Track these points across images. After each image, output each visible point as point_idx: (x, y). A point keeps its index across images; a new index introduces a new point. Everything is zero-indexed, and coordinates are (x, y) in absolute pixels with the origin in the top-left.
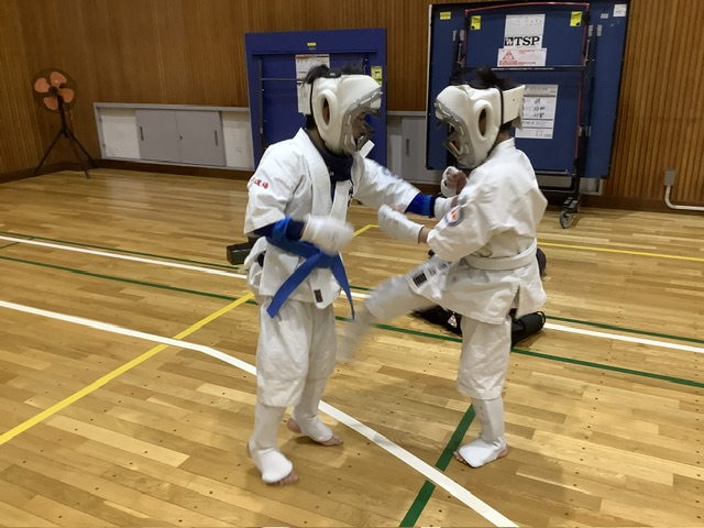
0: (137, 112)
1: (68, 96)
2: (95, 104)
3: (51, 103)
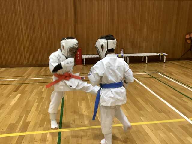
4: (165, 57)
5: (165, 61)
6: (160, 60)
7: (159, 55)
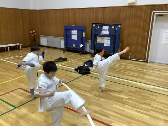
0: (47, 37)
1: (35, 34)
2: (40, 35)
3: (32, 35)
4: (20, 46)
5: (21, 49)
6: (17, 48)
7: (16, 45)
